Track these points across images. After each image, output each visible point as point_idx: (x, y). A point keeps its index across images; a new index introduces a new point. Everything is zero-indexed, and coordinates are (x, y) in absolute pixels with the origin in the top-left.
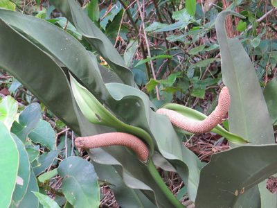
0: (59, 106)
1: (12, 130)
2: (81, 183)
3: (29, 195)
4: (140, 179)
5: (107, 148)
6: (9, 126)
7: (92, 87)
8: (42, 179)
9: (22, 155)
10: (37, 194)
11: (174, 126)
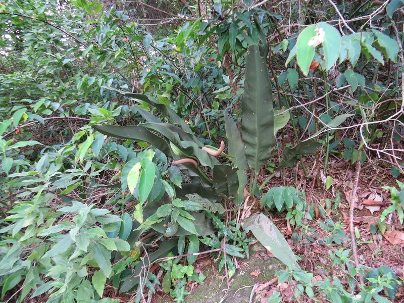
0: (167, 151)
1: (153, 161)
2: (176, 175)
3: (159, 180)
4: (196, 173)
5: (184, 164)
6: (151, 160)
7: (177, 145)
8: (163, 174)
9: (156, 169)
10: (161, 180)
11: (208, 154)
